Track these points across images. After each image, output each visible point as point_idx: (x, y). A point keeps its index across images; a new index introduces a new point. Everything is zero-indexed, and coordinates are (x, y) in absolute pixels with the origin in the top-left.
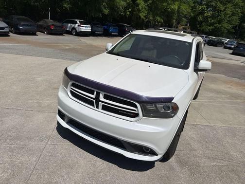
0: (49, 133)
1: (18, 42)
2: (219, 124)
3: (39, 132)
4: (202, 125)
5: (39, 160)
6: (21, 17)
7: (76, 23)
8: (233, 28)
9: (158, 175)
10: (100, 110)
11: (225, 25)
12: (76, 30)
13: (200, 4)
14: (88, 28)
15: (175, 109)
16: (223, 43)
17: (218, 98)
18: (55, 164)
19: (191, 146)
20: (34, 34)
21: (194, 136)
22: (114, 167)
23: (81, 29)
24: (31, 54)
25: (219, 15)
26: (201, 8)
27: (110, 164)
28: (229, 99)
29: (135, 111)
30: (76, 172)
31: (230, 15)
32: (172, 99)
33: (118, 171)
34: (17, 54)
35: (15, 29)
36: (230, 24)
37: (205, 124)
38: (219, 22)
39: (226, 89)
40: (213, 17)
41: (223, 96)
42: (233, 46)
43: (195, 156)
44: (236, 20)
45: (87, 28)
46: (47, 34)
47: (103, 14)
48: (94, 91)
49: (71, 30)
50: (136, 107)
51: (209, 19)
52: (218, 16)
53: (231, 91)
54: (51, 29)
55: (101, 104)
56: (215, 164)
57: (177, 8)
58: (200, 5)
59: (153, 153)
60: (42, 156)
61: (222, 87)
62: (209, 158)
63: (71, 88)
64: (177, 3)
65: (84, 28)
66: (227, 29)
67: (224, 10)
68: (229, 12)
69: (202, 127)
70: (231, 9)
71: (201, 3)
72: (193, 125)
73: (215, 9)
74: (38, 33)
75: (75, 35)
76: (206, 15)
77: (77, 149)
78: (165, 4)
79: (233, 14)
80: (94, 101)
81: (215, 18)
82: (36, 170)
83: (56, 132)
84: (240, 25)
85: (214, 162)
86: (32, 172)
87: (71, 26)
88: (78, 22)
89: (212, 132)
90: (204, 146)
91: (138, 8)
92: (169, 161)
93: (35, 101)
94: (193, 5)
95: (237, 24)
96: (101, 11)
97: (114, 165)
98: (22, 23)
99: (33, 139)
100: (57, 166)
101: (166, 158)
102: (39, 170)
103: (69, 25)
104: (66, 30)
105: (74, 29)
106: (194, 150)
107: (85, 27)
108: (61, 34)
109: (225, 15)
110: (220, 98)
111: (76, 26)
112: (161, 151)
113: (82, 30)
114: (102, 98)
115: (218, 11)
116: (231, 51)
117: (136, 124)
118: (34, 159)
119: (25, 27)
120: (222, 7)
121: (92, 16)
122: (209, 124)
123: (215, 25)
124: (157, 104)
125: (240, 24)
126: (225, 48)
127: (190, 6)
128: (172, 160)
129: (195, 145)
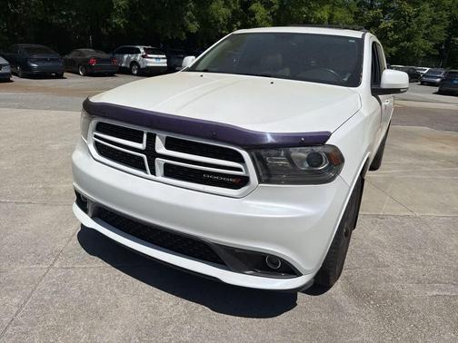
0: (59, 246)
1: (27, 89)
2: (432, 213)
3: (37, 244)
4: (396, 217)
5: (25, 303)
6: (34, 46)
7: (138, 52)
8: (436, 47)
9: (304, 324)
10: (160, 177)
11: (421, 42)
12: (139, 66)
13: (371, 7)
14: (162, 61)
15: (336, 160)
16: (418, 75)
17: (423, 165)
18: (62, 311)
19: (376, 258)
20: (60, 76)
21: (382, 238)
22: (201, 311)
23: (147, 62)
24: (48, 107)
25: (408, 26)
26: (371, 13)
27: (194, 304)
28: (444, 166)
29: (240, 170)
30: (111, 327)
31: (428, 23)
32: (327, 136)
33: (210, 320)
34: (20, 107)
35: (23, 69)
36: (430, 41)
37: (402, 214)
38: (409, 38)
39: (435, 151)
40: (396, 29)
41: (432, 162)
42: (438, 80)
43: (389, 279)
44: (440, 33)
45: (158, 61)
46: (84, 75)
47: (189, 34)
48: (142, 133)
49: (128, 66)
50: (241, 160)
51: (390, 34)
52: (404, 28)
53: (446, 152)
54: (91, 66)
55: (159, 162)
56: (435, 293)
57: (327, 17)
58: (370, 9)
59: (290, 271)
60: (34, 295)
61: (429, 148)
62: (419, 282)
63: (96, 136)
64: (327, 7)
65: (154, 60)
66: (424, 50)
67: (417, 16)
68: (426, 18)
69: (395, 220)
70: (430, 12)
71: (372, 5)
72: (377, 216)
73: (399, 15)
74: (65, 74)
75: (137, 75)
76: (382, 26)
77: (119, 275)
78: (304, 9)
79: (434, 22)
80: (144, 156)
81: (400, 30)
82: (16, 325)
83: (77, 242)
84: (448, 42)
85: (433, 288)
86: (5, 331)
87: (128, 58)
88: (142, 51)
89: (420, 229)
90: (406, 256)
91: (253, 19)
92: (329, 291)
93: (41, 186)
94: (357, 9)
95: (444, 39)
96: (184, 28)
97: (201, 307)
98: (35, 56)
99: (22, 258)
100: (67, 314)
101: (321, 283)
102: (22, 324)
103: (126, 56)
104: (121, 67)
105: (134, 63)
106: (384, 266)
107: (156, 58)
108: (111, 75)
109: (420, 23)
110: (427, 166)
111: (139, 57)
112: (309, 266)
113: (151, 65)
114: (160, 148)
115: (404, 17)
116: (437, 89)
117: (246, 202)
118: (16, 301)
119: (41, 64)
120: (411, 10)
121: (167, 37)
122: (410, 214)
123: (402, 44)
124: (291, 149)
125: (449, 39)
126: (423, 83)
127: (351, 12)
128: (337, 289)
129: (387, 257)
